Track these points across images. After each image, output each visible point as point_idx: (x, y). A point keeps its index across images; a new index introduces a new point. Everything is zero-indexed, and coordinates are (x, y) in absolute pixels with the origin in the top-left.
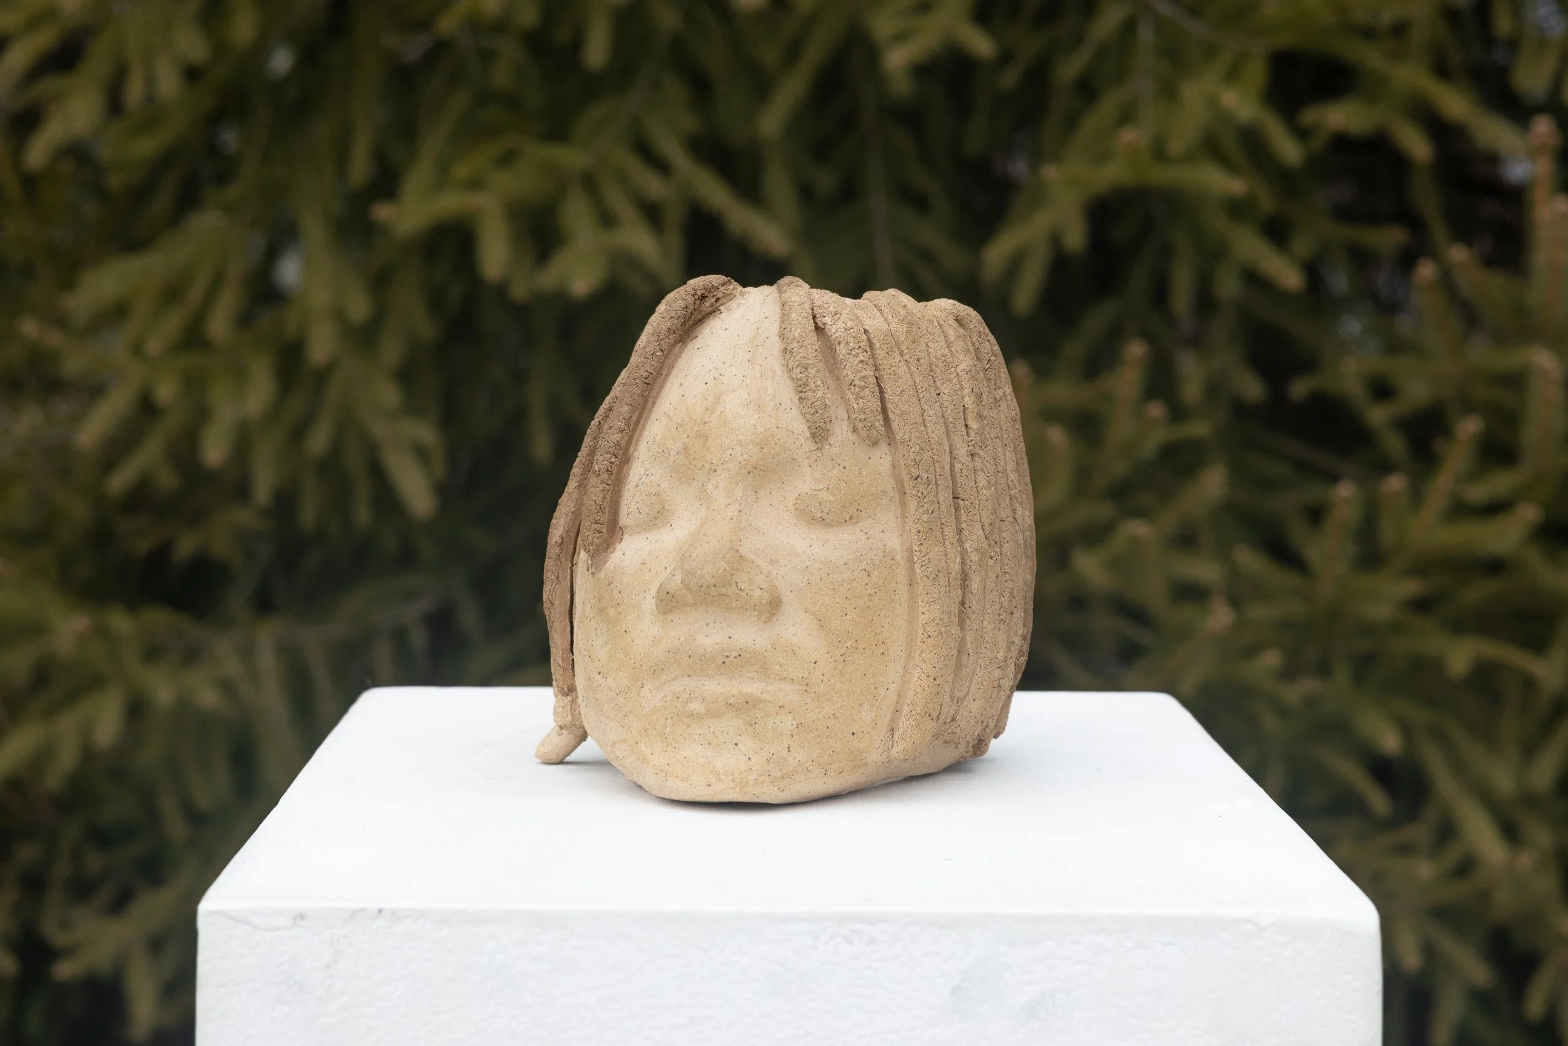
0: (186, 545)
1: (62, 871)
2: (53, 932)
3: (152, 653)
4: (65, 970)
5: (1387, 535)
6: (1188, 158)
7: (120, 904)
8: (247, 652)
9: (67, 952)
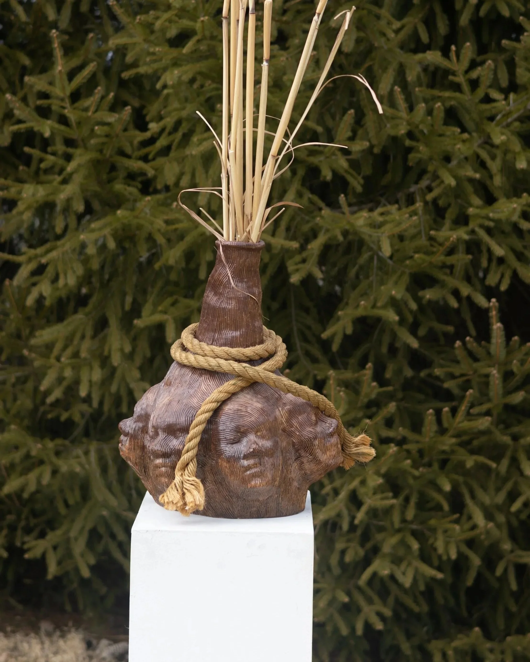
0: (64, 416)
1: (23, 523)
2: (18, 544)
3: (58, 454)
4: (26, 556)
5: (445, 424)
6: (384, 307)
7: (42, 535)
8: (87, 453)
9: (28, 550)
